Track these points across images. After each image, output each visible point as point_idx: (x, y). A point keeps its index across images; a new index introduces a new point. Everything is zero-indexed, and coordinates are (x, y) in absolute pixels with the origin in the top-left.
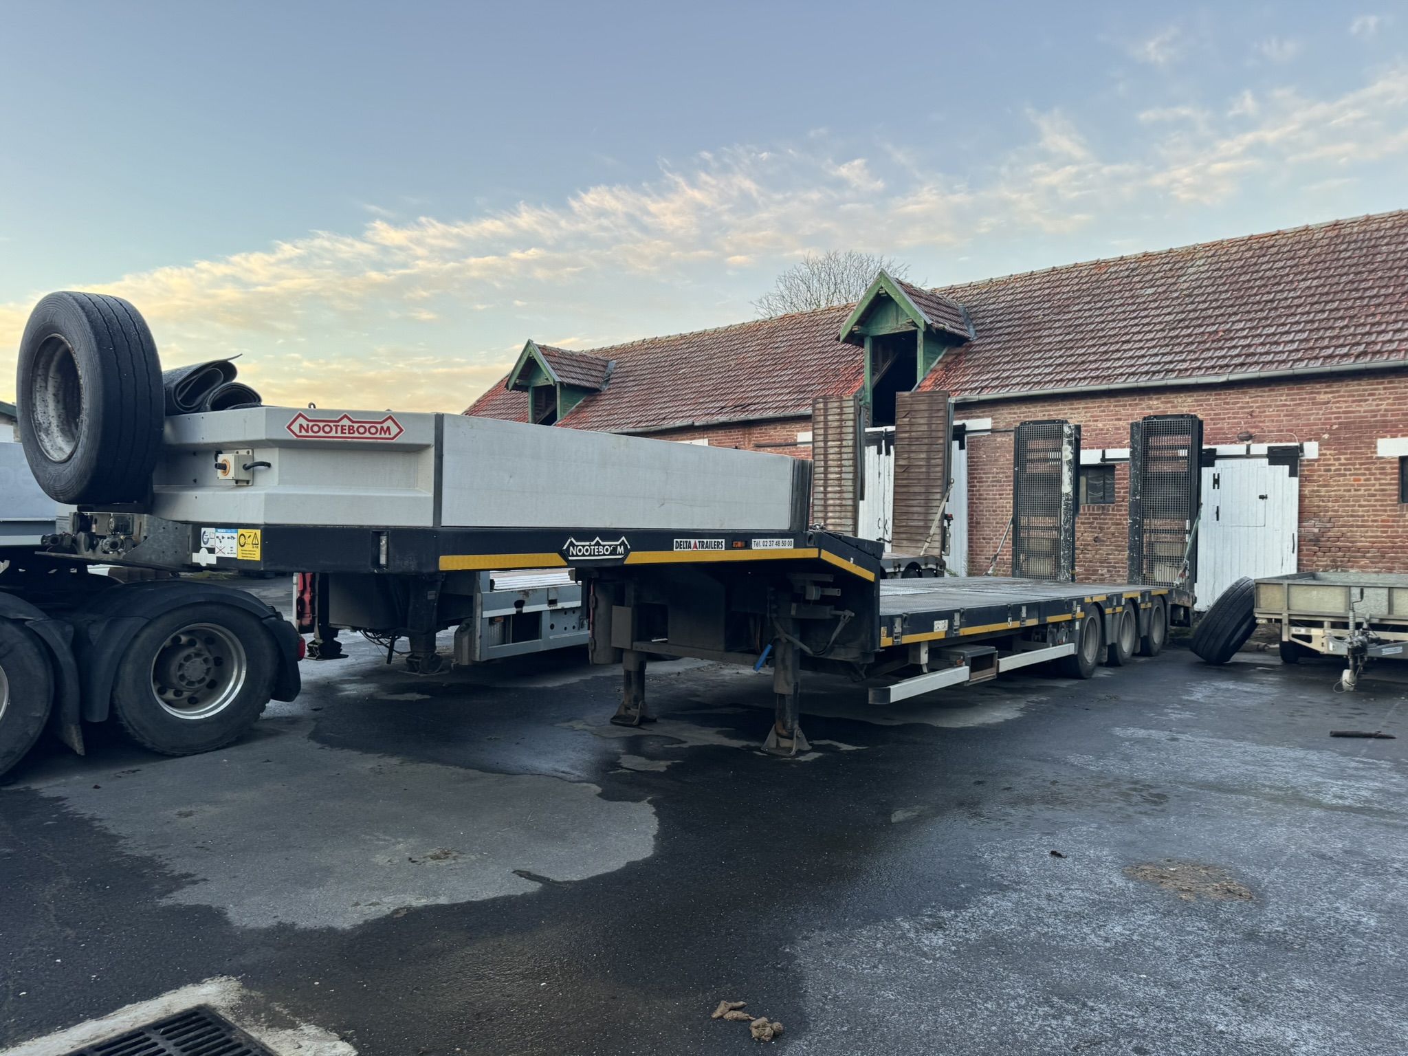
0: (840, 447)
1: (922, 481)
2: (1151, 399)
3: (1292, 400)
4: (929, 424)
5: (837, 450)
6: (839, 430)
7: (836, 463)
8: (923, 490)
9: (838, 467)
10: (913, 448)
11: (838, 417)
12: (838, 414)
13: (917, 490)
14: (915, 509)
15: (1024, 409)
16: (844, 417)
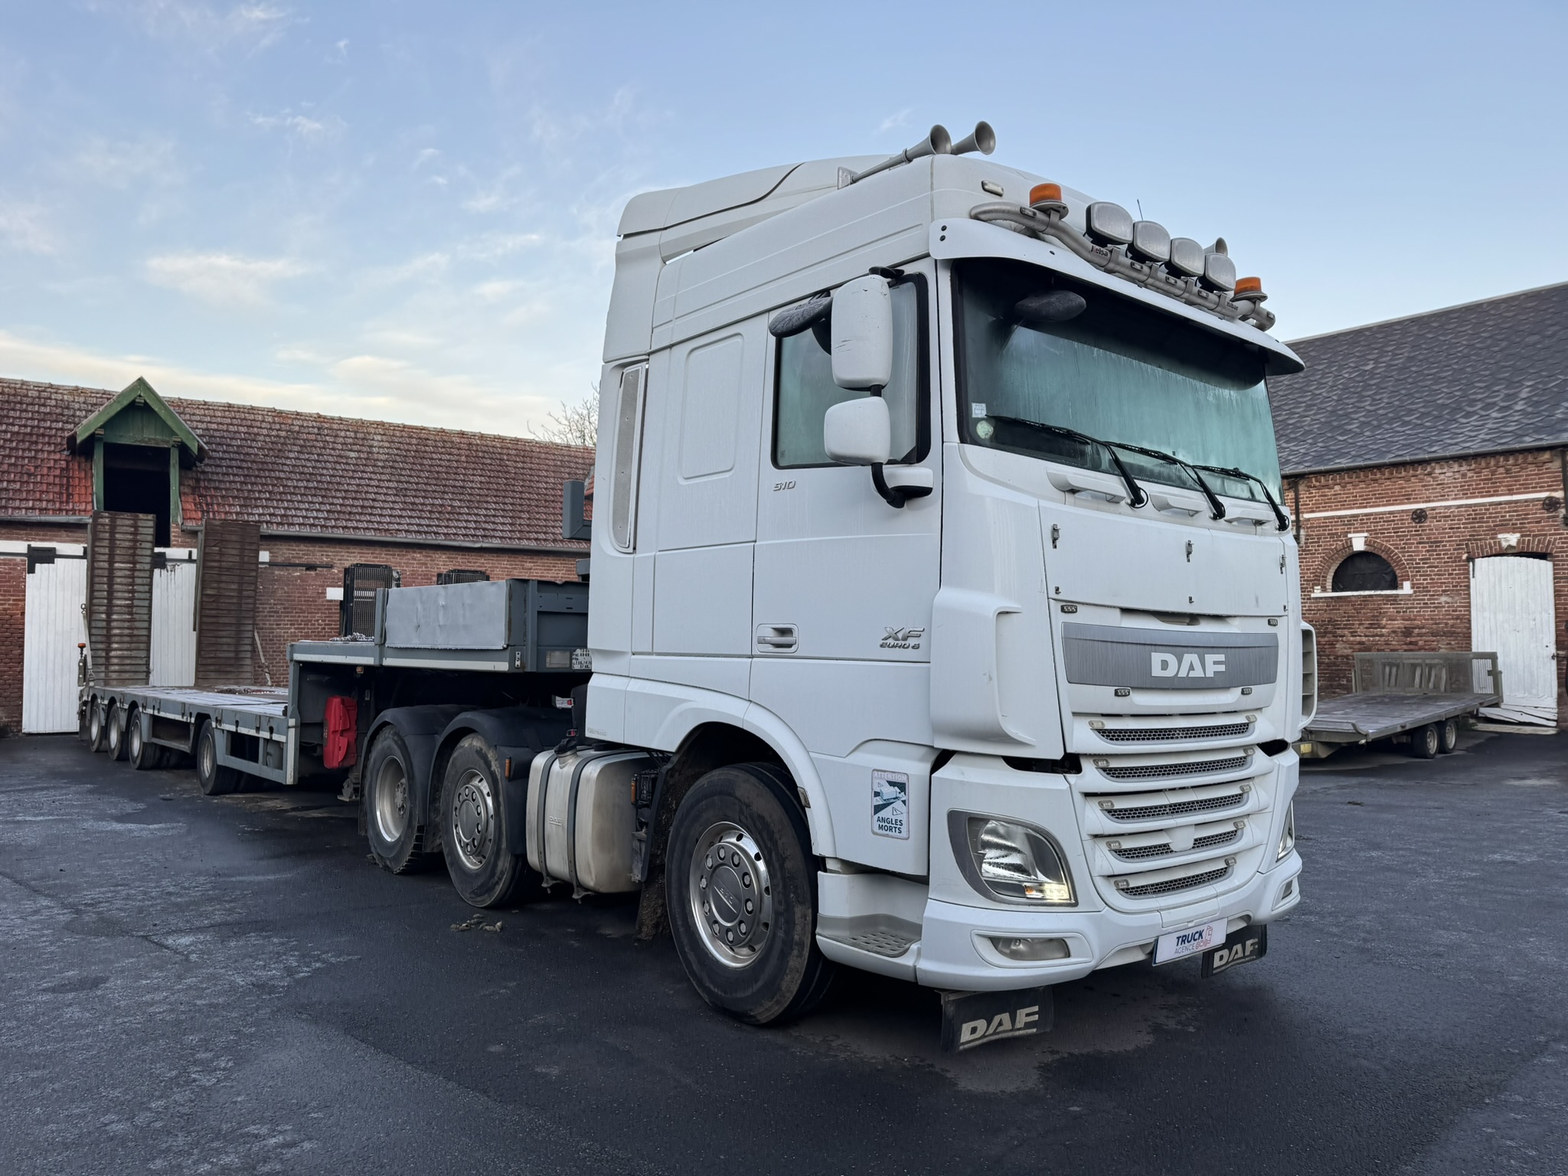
0: (133, 570)
1: (233, 612)
2: (415, 552)
3: (511, 565)
4: (241, 556)
5: (128, 573)
6: (131, 551)
7: (126, 587)
8: (233, 621)
9: (129, 592)
10: (224, 578)
11: (131, 537)
12: (131, 534)
13: (226, 620)
14: (225, 640)
15: (302, 547)
16: (138, 537)
